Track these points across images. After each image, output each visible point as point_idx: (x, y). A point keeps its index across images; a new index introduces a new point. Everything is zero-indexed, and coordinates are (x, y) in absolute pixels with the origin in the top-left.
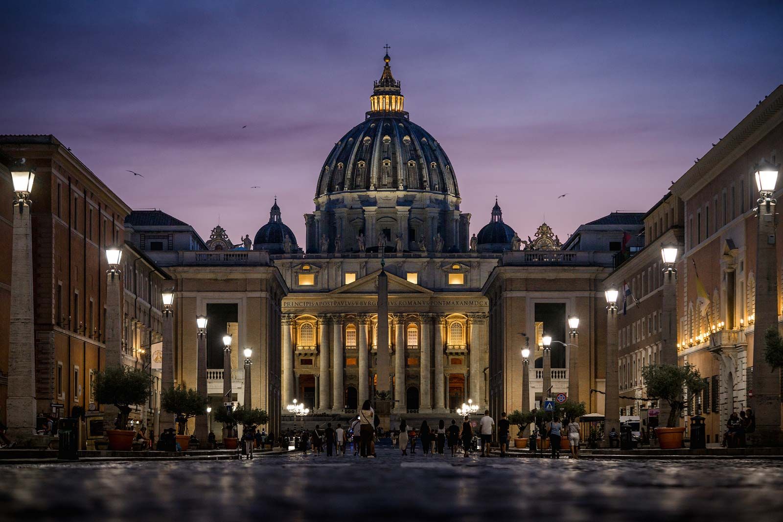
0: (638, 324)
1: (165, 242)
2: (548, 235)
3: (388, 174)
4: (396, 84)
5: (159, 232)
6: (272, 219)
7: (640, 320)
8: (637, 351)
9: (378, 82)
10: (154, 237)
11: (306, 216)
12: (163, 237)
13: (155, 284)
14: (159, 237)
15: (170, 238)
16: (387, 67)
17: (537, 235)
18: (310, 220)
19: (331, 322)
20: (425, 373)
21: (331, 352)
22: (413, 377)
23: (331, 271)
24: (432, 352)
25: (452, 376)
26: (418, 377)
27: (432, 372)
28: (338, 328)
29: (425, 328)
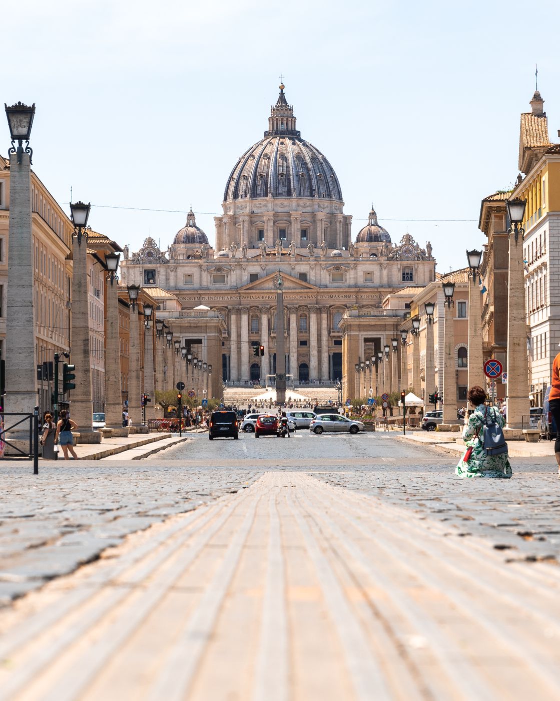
2: (411, 242)
3: (283, 184)
4: (290, 108)
9: (274, 106)
11: (216, 218)
15: (165, 303)
16: (282, 94)
17: (402, 242)
18: (219, 221)
19: (239, 312)
20: (314, 352)
21: (239, 336)
22: (304, 355)
23: (238, 272)
24: (319, 336)
25: (334, 354)
26: (308, 355)
27: (319, 352)
28: (245, 318)
29: (313, 318)
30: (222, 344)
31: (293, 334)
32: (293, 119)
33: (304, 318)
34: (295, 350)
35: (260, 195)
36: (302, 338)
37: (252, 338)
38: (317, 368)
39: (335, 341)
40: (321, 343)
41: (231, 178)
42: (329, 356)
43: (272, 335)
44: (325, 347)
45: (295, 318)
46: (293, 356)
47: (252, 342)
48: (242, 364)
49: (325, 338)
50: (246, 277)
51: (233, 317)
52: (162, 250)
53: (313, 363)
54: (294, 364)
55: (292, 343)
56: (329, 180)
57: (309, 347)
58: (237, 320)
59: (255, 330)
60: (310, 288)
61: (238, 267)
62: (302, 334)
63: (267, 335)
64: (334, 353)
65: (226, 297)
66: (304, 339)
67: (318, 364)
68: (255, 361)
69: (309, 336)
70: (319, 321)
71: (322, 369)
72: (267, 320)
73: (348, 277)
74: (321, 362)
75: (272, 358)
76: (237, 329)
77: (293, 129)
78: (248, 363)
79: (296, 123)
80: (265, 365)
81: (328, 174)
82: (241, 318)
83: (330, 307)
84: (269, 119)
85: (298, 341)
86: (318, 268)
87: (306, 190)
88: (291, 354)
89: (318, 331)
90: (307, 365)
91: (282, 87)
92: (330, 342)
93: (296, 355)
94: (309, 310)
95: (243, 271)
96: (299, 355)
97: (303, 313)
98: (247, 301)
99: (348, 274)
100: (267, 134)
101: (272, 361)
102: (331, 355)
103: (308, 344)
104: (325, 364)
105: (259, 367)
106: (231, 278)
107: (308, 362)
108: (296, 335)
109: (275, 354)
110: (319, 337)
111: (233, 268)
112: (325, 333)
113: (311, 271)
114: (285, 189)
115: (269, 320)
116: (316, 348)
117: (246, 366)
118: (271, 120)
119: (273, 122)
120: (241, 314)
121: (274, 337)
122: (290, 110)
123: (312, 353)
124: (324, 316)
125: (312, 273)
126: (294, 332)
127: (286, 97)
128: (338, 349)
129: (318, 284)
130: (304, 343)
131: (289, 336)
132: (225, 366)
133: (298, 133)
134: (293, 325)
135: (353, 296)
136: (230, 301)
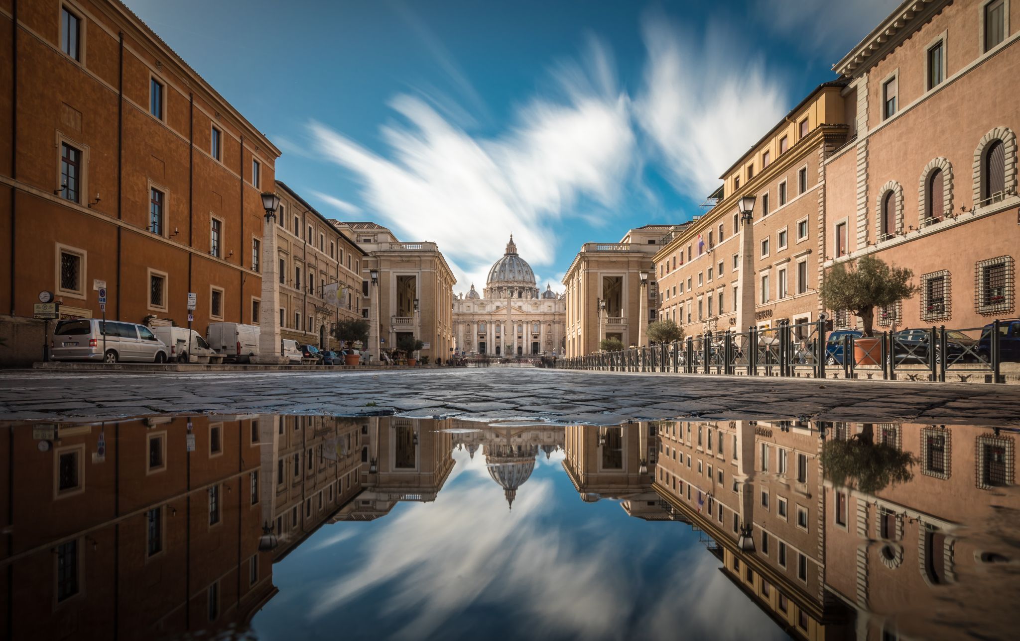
1: (372, 239)
4: (514, 244)
5: (368, 232)
9: (508, 244)
10: (366, 236)
11: (483, 288)
12: (371, 236)
14: (369, 236)
15: (376, 237)
16: (511, 239)
18: (485, 289)
19: (491, 323)
20: (524, 341)
21: (491, 334)
22: (520, 343)
23: (490, 305)
24: (527, 334)
25: (534, 343)
26: (522, 343)
27: (527, 341)
28: (493, 326)
29: (525, 326)
30: (483, 337)
32: (516, 249)
33: (521, 326)
34: (516, 340)
37: (497, 335)
38: (526, 349)
39: (534, 337)
40: (528, 337)
41: (490, 272)
42: (531, 343)
43: (506, 333)
44: (530, 339)
45: (516, 326)
48: (492, 346)
49: (529, 335)
50: (494, 308)
51: (488, 325)
52: (456, 295)
53: (524, 346)
54: (516, 347)
55: (515, 337)
57: (523, 339)
58: (490, 326)
59: (498, 331)
60: (523, 312)
61: (490, 303)
62: (519, 333)
63: (504, 333)
65: (485, 316)
66: (520, 336)
67: (526, 347)
68: (498, 345)
69: (523, 334)
70: (527, 327)
71: (528, 349)
74: (528, 346)
75: (506, 344)
76: (490, 330)
77: (516, 253)
79: (517, 251)
80: (503, 347)
81: (530, 271)
85: (517, 336)
86: (527, 303)
88: (515, 342)
89: (526, 332)
90: (521, 347)
91: (511, 236)
92: (532, 337)
94: (523, 322)
95: (493, 304)
96: (518, 342)
97: (520, 323)
98: (494, 318)
100: (505, 255)
103: (522, 337)
105: (500, 347)
106: (488, 307)
108: (516, 334)
109: (507, 342)
112: (530, 333)
115: (504, 326)
117: (494, 347)
118: (507, 249)
121: (506, 335)
124: (529, 325)
125: (524, 306)
126: (515, 332)
127: (513, 240)
128: (535, 340)
129: (526, 311)
130: (520, 337)
131: (513, 334)
132: (484, 347)
133: (518, 255)
134: (516, 329)
135: (543, 316)
136: (487, 318)
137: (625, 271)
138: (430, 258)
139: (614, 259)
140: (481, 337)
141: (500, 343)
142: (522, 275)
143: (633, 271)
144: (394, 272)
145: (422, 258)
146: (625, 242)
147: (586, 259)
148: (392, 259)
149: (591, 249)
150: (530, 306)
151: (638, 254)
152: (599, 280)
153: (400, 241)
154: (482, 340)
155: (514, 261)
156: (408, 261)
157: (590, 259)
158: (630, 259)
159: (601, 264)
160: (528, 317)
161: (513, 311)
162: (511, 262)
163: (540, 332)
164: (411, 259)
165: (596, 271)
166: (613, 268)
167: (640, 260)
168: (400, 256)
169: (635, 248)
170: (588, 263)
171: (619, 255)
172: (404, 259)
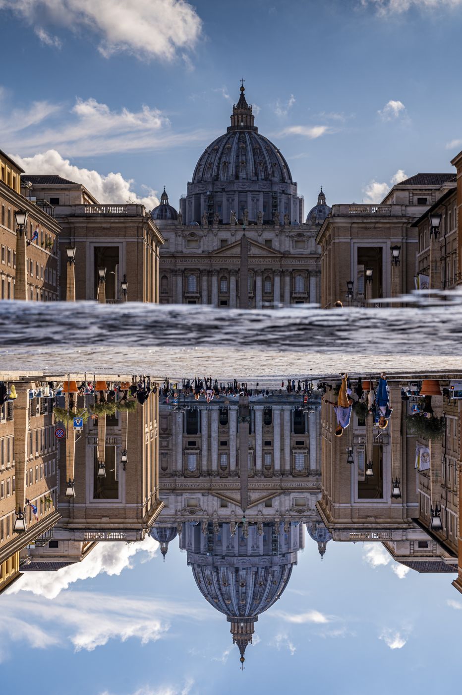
0: (50, 474)
1: (417, 548)
5: (421, 556)
6: (325, 545)
7: (49, 477)
8: (51, 453)
9: (249, 643)
10: (425, 552)
12: (418, 552)
13: (426, 516)
15: (412, 551)
19: (283, 473)
20: (215, 435)
23: (283, 509)
27: (210, 436)
28: (277, 467)
30: (298, 443)
31: (233, 452)
32: (233, 631)
34: (232, 437)
35: (262, 568)
36: (225, 448)
37: (271, 448)
38: (212, 421)
39: (195, 445)
40: (208, 444)
42: (200, 432)
43: (252, 451)
44: (205, 439)
45: (231, 466)
46: (233, 431)
47: (270, 445)
48: (280, 425)
49: (205, 447)
50: (276, 502)
53: (215, 425)
54: (233, 424)
55: (234, 444)
56: (202, 580)
57: (219, 440)
58: (284, 465)
60: (217, 493)
61: (283, 513)
62: (226, 451)
63: (256, 451)
64: (196, 434)
65: (294, 486)
67: (211, 424)
68: (268, 427)
69: (218, 450)
70: (210, 464)
71: (207, 420)
72: (257, 465)
73: (183, 503)
74: (208, 426)
75: (253, 430)
76: (284, 456)
77: (233, 623)
78: (274, 425)
79: (230, 628)
80: (259, 423)
81: (203, 585)
82: (281, 467)
83: (199, 476)
84: (254, 632)
85: (229, 445)
86: (210, 512)
87: (222, 572)
88: (235, 433)
89: (211, 454)
90: (221, 423)
91: (242, 660)
92: (200, 445)
93: (231, 433)
94: (218, 474)
95: (279, 510)
96: (228, 432)
97: (224, 472)
98: (275, 481)
99: (183, 506)
101: (253, 427)
102: (199, 433)
103: (220, 443)
104: (205, 425)
105: (264, 421)
106: (290, 503)
107: (220, 427)
108: (231, 450)
109: (250, 433)
110: (210, 449)
111: (287, 512)
112: (205, 453)
113: (216, 509)
114: (241, 573)
115: (255, 465)
116: (212, 439)
117: (276, 423)
119: (250, 630)
120: (281, 470)
121: (250, 449)
122: (235, 640)
123: (217, 434)
124: (205, 468)
125: (216, 508)
126: (233, 453)
127: (239, 651)
128: (192, 438)
129: (210, 497)
130: (224, 443)
131: (237, 451)
132: (295, 423)
133: (229, 620)
134: (233, 460)
135: (178, 486)
136: (291, 482)
137: (90, 505)
138: (340, 520)
139: (104, 520)
140: (302, 443)
141: (264, 432)
142: (221, 576)
143: (80, 505)
144: (386, 503)
145: (349, 520)
146: (91, 542)
147: (140, 520)
148: (389, 520)
149: (134, 533)
150: (205, 507)
151: (74, 527)
152: (124, 493)
153: (380, 543)
154: (300, 437)
155: (236, 608)
156: (367, 517)
157: (135, 520)
158: (84, 520)
159: (123, 514)
160: (208, 485)
161: (237, 496)
162: (241, 603)
163: (184, 454)
164: (364, 520)
165: (127, 505)
166: (105, 509)
167: (71, 520)
168: (378, 523)
169: (77, 534)
170: (139, 516)
171: (98, 526)
172: (372, 520)
